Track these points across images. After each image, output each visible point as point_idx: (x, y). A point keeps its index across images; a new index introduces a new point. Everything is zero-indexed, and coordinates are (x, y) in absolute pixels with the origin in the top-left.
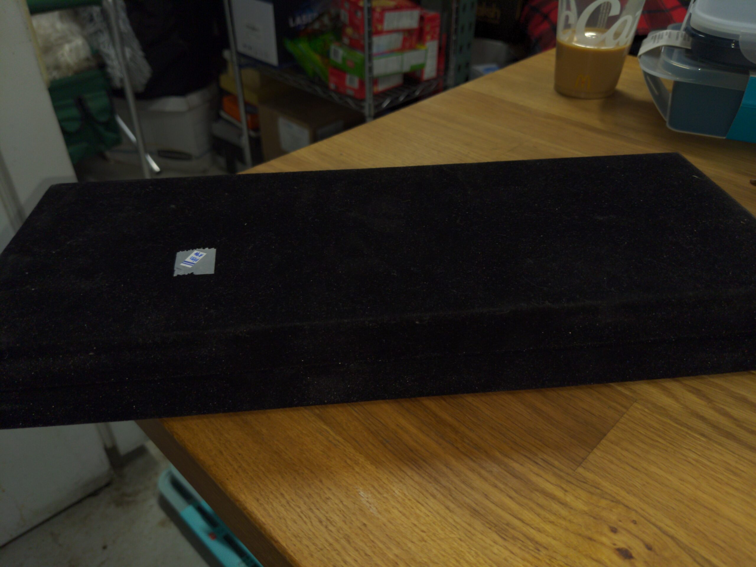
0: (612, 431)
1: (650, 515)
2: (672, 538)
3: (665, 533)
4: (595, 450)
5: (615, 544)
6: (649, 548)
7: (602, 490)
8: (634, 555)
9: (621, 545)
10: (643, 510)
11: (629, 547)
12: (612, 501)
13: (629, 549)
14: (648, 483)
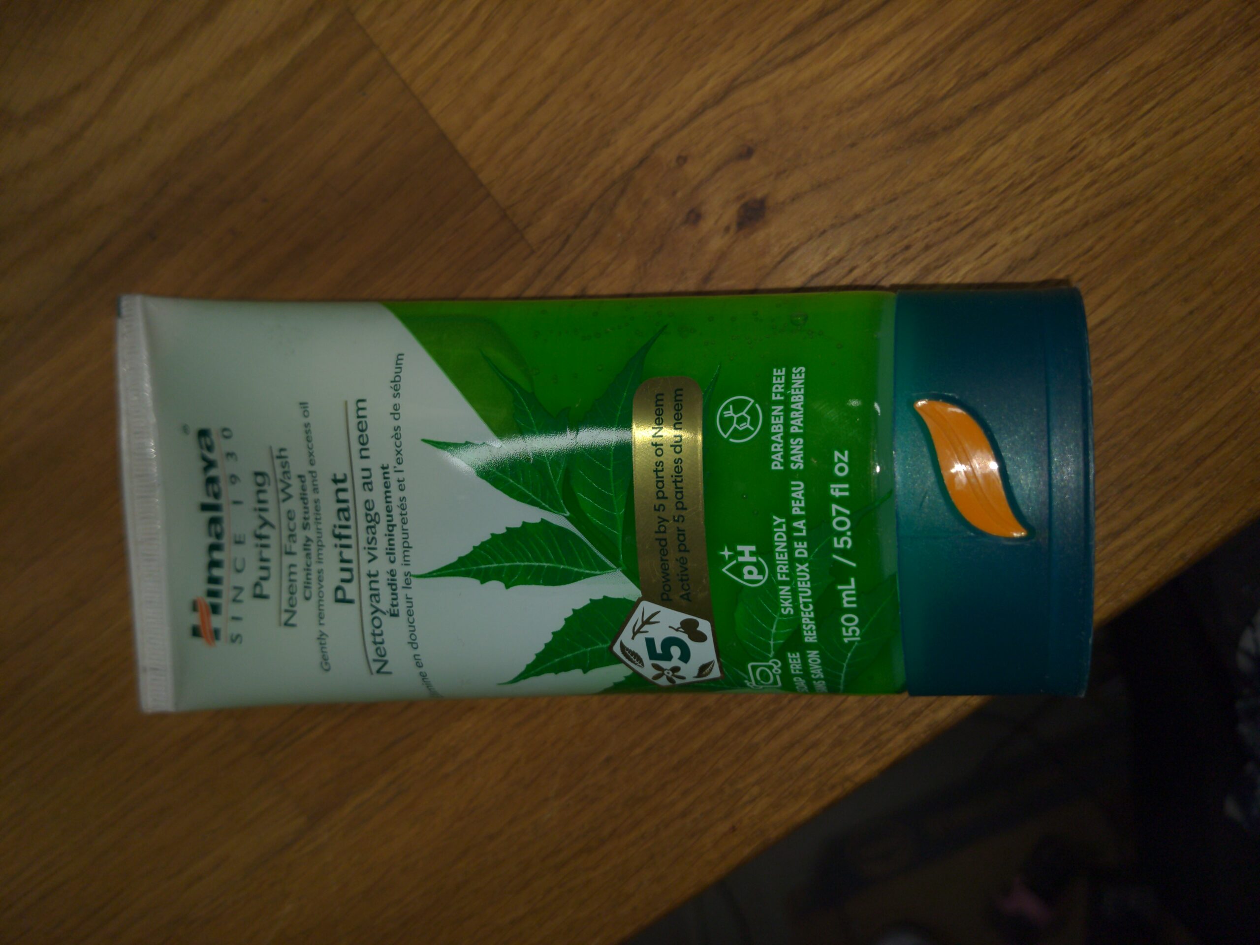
0: (434, 112)
1: (668, 117)
2: (730, 89)
3: (719, 99)
4: (484, 177)
5: (727, 229)
6: (747, 153)
7: (592, 205)
8: (759, 195)
9: (731, 214)
10: (654, 127)
11: (739, 198)
12: (623, 192)
13: (743, 201)
14: (588, 85)
